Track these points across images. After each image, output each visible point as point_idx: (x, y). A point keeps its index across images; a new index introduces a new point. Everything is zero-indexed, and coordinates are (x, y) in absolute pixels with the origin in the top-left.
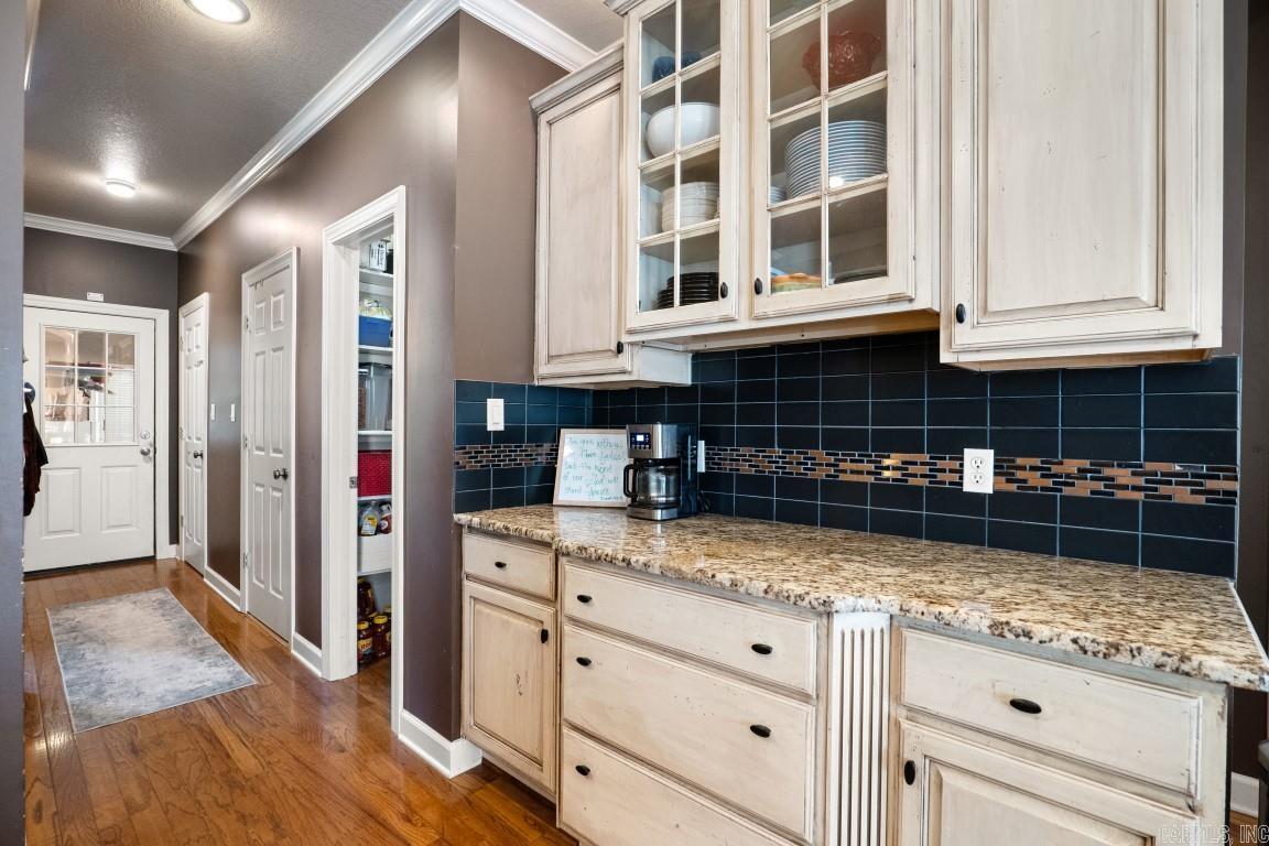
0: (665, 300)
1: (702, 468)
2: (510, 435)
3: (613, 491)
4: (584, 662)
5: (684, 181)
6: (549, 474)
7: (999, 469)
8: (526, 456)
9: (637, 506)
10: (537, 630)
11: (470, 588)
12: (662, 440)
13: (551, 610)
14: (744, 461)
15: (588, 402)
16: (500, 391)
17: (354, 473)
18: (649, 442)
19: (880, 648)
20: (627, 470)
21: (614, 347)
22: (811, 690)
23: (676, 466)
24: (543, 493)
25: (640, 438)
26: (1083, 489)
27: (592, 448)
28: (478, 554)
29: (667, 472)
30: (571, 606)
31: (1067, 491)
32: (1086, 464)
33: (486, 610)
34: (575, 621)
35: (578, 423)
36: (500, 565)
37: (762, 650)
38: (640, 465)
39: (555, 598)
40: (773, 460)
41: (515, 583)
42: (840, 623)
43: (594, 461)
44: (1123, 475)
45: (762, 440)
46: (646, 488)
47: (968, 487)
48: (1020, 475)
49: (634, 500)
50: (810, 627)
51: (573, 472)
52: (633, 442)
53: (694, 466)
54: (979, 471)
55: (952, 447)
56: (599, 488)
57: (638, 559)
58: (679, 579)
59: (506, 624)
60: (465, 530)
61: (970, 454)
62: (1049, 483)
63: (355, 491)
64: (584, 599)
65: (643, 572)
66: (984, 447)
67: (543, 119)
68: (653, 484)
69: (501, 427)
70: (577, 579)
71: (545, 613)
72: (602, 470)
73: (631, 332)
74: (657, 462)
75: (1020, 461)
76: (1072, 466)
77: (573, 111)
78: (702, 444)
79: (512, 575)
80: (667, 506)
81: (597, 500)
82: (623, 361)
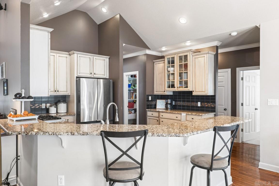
0: (169, 87)
1: (174, 104)
2: (152, 101)
3: (164, 107)
4: (162, 121)
5: (171, 75)
6: (156, 105)
7: (201, 104)
8: (153, 103)
9: (167, 108)
10: (157, 120)
11: (148, 117)
12: (169, 101)
13: (158, 118)
14: (179, 103)
15: (160, 96)
16: (151, 95)
17: (128, 105)
18: (168, 101)
19: (185, 117)
20: (165, 104)
21: (164, 91)
22: (180, 120)
23: (171, 104)
24: (155, 108)
25: (167, 101)
26: (207, 106)
27: (161, 102)
28: (149, 113)
29: (170, 105)
30: (161, 117)
31: (205, 106)
32: (207, 103)
33: (150, 119)
34: (161, 118)
35: (159, 99)
36: (152, 114)
37: (177, 117)
38: (167, 104)
39: (159, 117)
40: (181, 103)
41: (154, 116)
42: (182, 115)
43: (161, 104)
44: (209, 104)
45: (180, 101)
46: (167, 106)
47: (198, 106)
48: (202, 104)
49: (166, 108)
50: (180, 115)
51: (158, 105)
52: (166, 101)
53: (173, 104)
54: (199, 104)
55: (197, 102)
56: (162, 107)
57: (167, 112)
58: (171, 113)
59: (153, 120)
60: (147, 111)
61: (198, 102)
62: (204, 105)
63: (128, 108)
64: (162, 116)
65: (168, 113)
66: (199, 102)
67: (155, 63)
68: (168, 106)
69: (151, 100)
70: (161, 114)
71: (158, 119)
72: (162, 105)
73: (166, 90)
74: (169, 104)
75: (202, 103)
76: (206, 104)
77: (159, 64)
78: (174, 102)
79: (154, 115)
80: (170, 108)
81: (162, 108)
82: (165, 93)
